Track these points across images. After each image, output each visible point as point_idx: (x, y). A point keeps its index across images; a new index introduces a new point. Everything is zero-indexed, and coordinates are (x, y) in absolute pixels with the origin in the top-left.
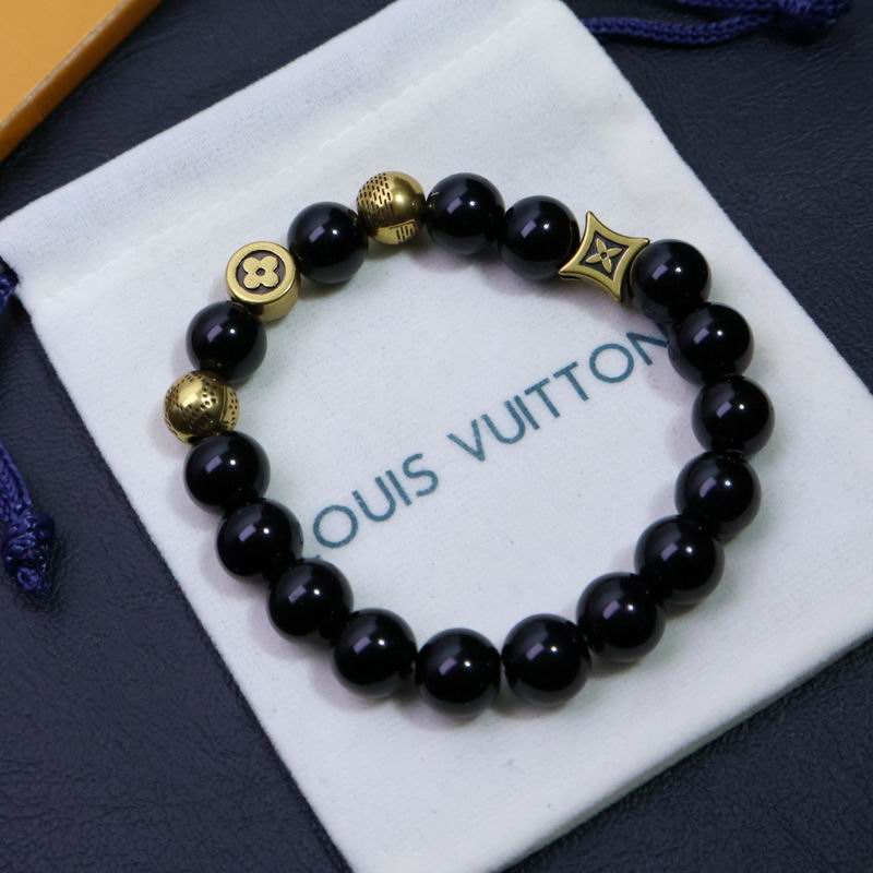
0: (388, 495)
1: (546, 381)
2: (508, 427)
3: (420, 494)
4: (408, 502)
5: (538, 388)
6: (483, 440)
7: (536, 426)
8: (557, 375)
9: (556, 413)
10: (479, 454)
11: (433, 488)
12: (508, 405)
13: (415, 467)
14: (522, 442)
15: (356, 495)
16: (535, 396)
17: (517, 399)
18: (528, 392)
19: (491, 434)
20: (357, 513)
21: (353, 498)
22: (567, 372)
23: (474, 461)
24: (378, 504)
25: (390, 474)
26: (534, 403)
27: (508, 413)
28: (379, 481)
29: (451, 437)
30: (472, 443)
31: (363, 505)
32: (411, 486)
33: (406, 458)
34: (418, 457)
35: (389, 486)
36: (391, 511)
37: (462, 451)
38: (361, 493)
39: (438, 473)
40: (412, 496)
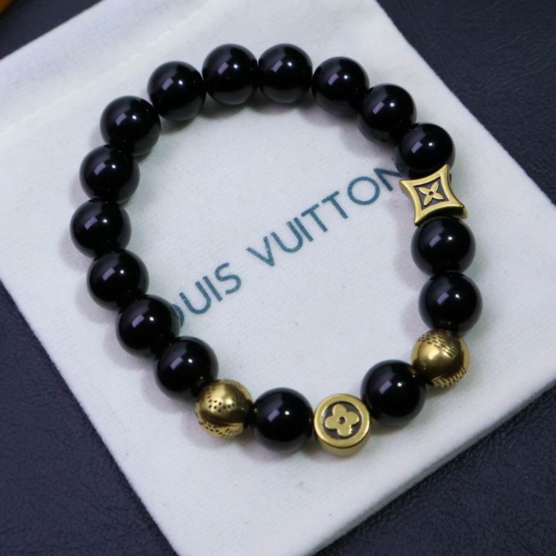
0: (205, 295)
1: (316, 206)
2: (291, 241)
3: (228, 292)
4: (220, 298)
5: (311, 211)
6: (273, 251)
7: (311, 239)
8: (324, 201)
9: (325, 229)
10: (270, 261)
11: (237, 287)
12: (290, 224)
13: (224, 273)
14: (300, 251)
15: (182, 295)
16: (309, 217)
17: (296, 220)
18: (303, 214)
19: (279, 246)
20: (183, 309)
21: (180, 298)
22: (331, 199)
23: (267, 266)
24: (198, 301)
25: (206, 279)
26: (308, 222)
27: (290, 230)
28: (198, 284)
29: (249, 250)
30: (265, 254)
31: (187, 303)
32: (221, 287)
33: (217, 266)
34: (226, 265)
35: (206, 288)
36: (208, 306)
37: (258, 260)
38: (186, 294)
39: (241, 277)
40: (222, 293)
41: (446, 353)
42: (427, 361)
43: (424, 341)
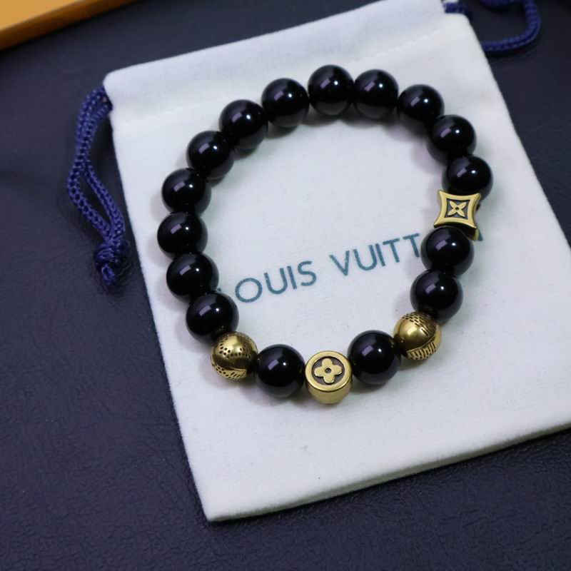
0: (285, 280)
1: (397, 240)
2: (367, 261)
3: (303, 284)
4: (295, 287)
5: (391, 243)
6: (350, 264)
7: (383, 264)
8: (405, 238)
9: (397, 260)
10: (345, 271)
11: (312, 283)
12: (371, 248)
13: (305, 268)
14: (372, 271)
15: (266, 275)
16: (388, 246)
17: (377, 246)
18: (385, 243)
19: (356, 262)
20: (263, 286)
21: (263, 276)
22: (412, 238)
23: (340, 274)
24: (277, 284)
25: (289, 268)
26: (386, 251)
27: (369, 252)
28: (282, 271)
29: (332, 257)
30: (343, 265)
31: (268, 282)
32: (299, 278)
33: (302, 261)
34: (309, 263)
35: (287, 276)
36: (283, 290)
37: (336, 267)
38: (269, 275)
39: (317, 275)
40: (298, 284)
41: (422, 331)
42: (406, 336)
43: (408, 318)
